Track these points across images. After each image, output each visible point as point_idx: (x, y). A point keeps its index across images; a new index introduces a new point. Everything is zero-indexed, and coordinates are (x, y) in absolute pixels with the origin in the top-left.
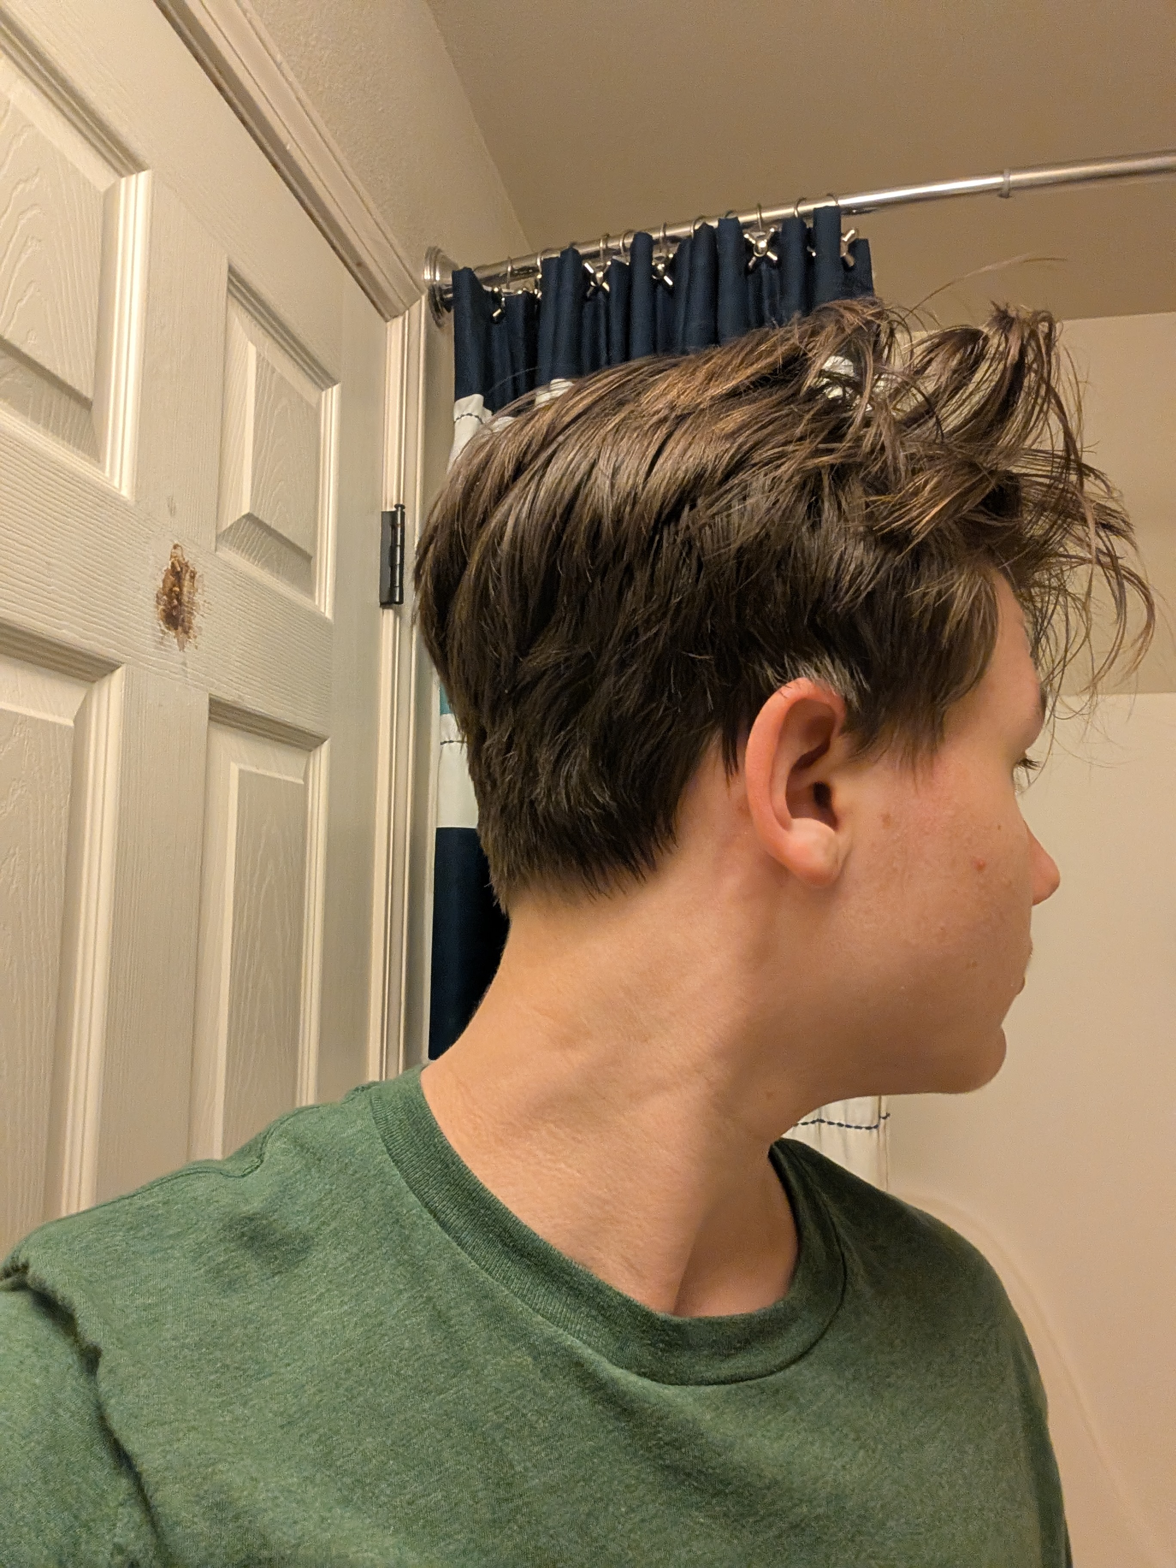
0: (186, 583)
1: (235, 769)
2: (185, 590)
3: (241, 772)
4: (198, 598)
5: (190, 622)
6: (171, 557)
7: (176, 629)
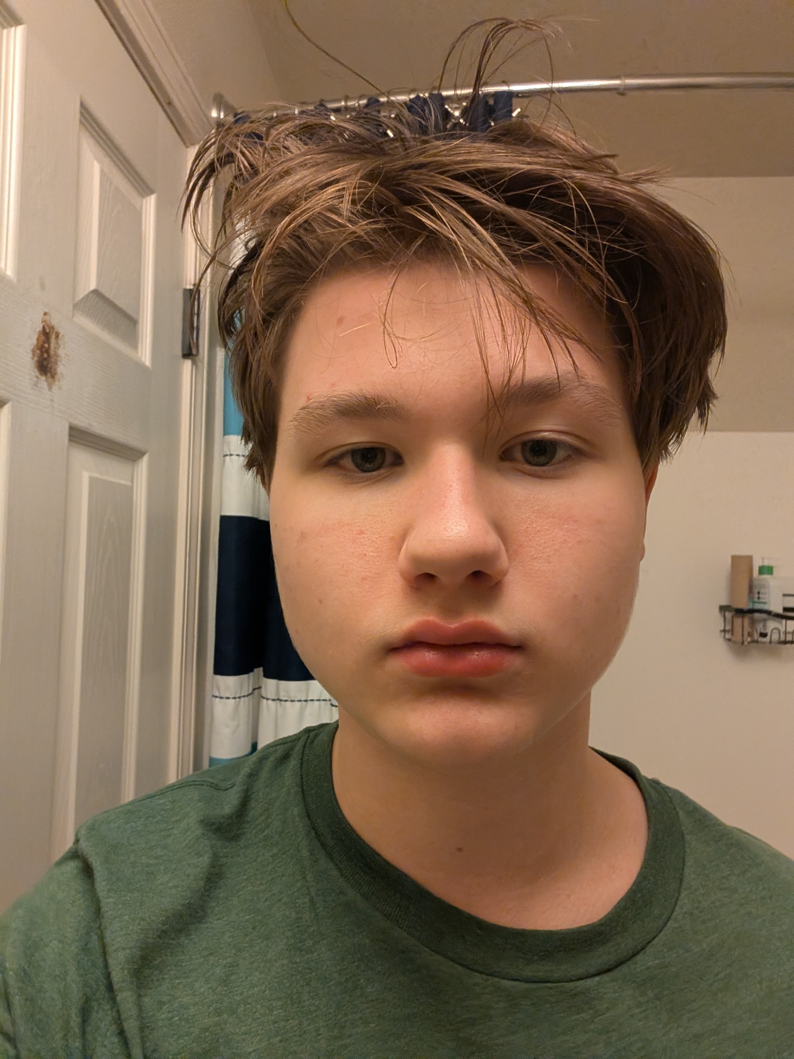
0: (53, 340)
1: (86, 476)
2: (52, 346)
3: (91, 478)
4: (61, 352)
5: (55, 370)
6: (42, 322)
7: (46, 375)
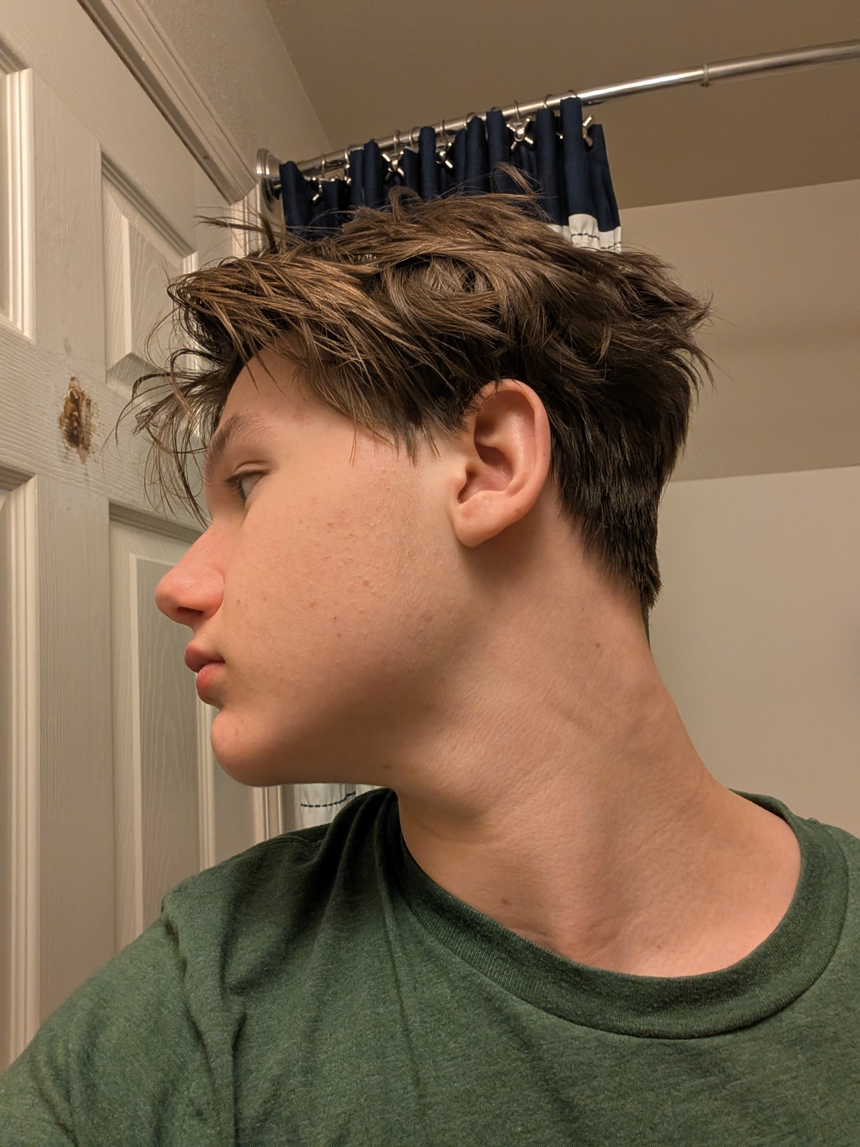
0: (84, 409)
1: (133, 558)
2: (83, 414)
3: (138, 560)
4: (94, 421)
5: (89, 441)
6: (70, 387)
7: (78, 446)
